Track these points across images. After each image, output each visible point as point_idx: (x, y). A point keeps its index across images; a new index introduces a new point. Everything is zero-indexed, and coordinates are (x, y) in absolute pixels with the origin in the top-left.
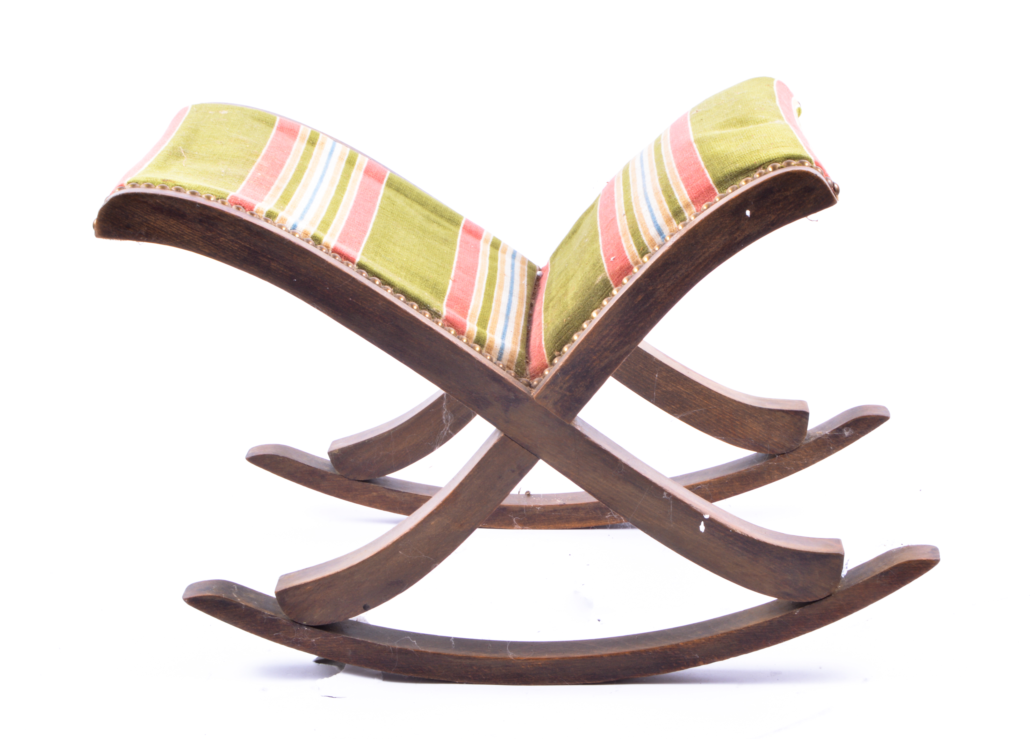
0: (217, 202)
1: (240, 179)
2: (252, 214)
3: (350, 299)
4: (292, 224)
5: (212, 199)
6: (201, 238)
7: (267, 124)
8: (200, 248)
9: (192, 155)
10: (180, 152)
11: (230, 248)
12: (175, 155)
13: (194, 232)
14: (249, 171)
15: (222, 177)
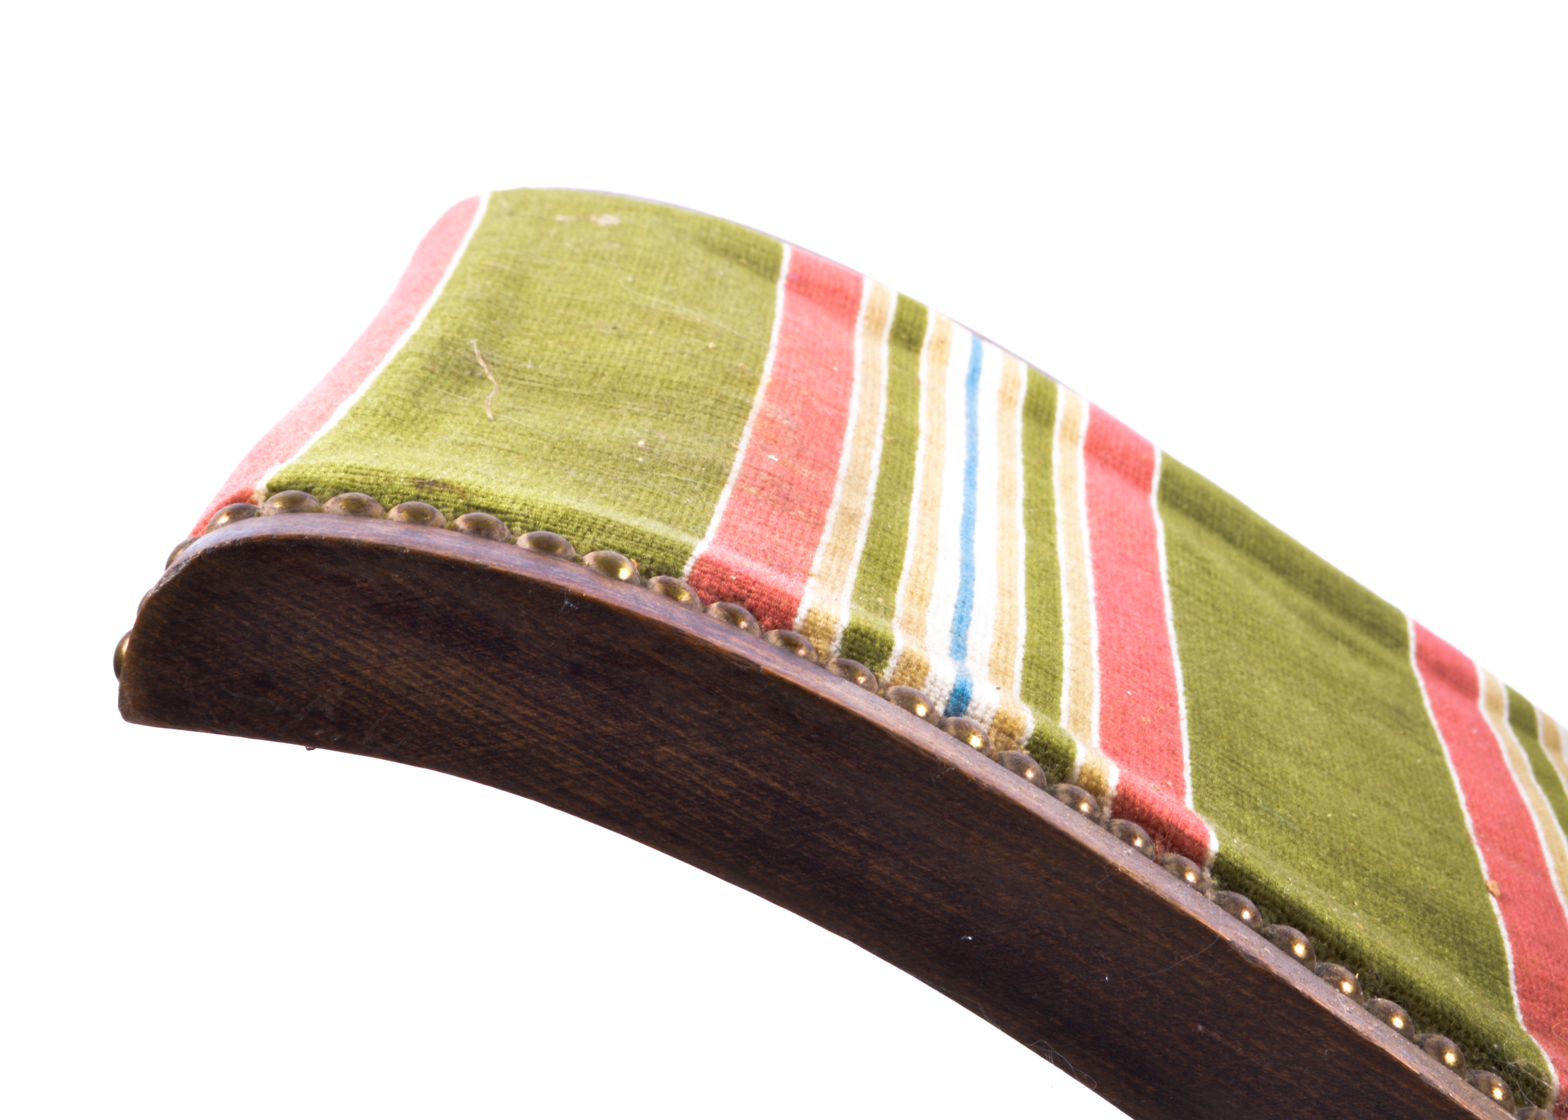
0: (644, 585)
1: (708, 480)
2: (790, 645)
3: (1200, 1028)
4: (950, 688)
5: (625, 573)
6: (573, 741)
7: (755, 268)
8: (566, 784)
9: (512, 373)
10: (466, 359)
11: (699, 792)
12: (452, 373)
13: (545, 715)
14: (734, 446)
15: (641, 470)
